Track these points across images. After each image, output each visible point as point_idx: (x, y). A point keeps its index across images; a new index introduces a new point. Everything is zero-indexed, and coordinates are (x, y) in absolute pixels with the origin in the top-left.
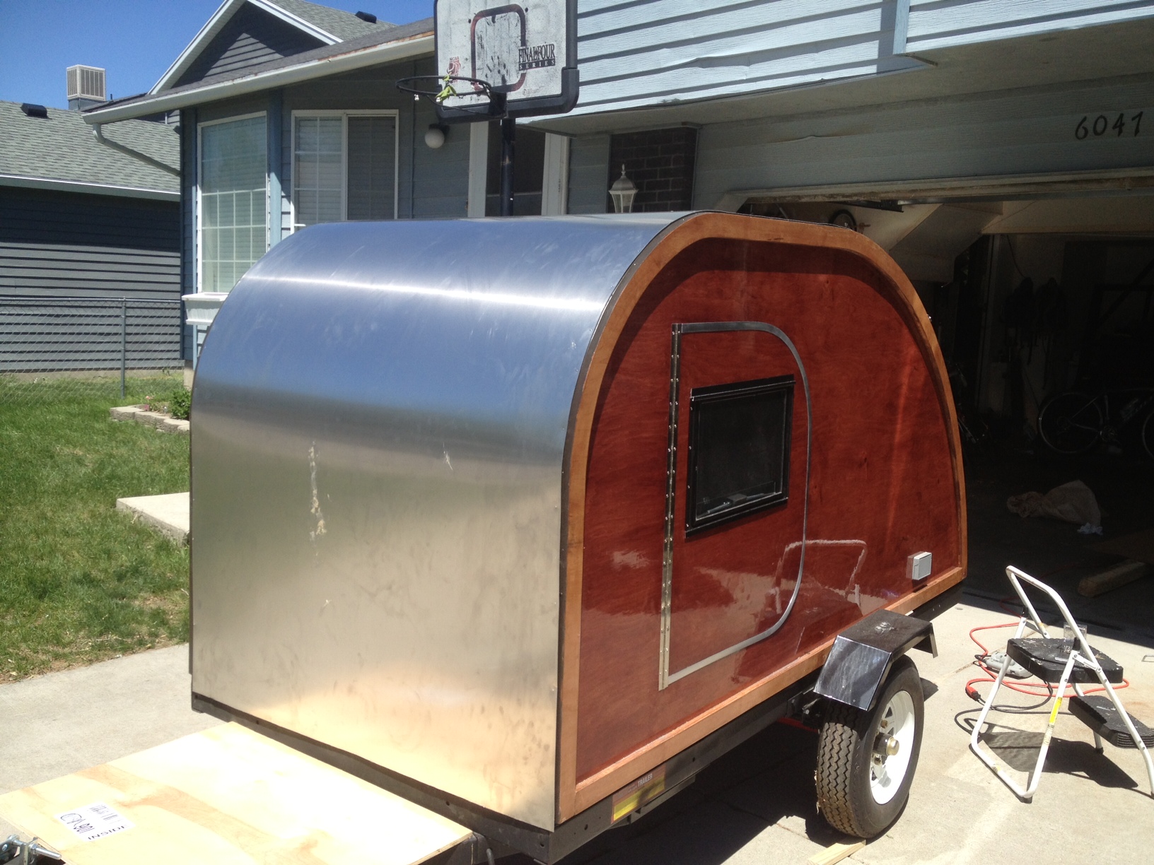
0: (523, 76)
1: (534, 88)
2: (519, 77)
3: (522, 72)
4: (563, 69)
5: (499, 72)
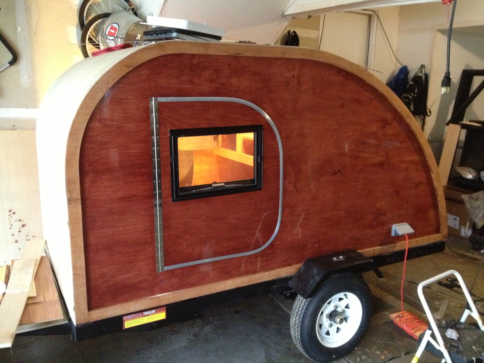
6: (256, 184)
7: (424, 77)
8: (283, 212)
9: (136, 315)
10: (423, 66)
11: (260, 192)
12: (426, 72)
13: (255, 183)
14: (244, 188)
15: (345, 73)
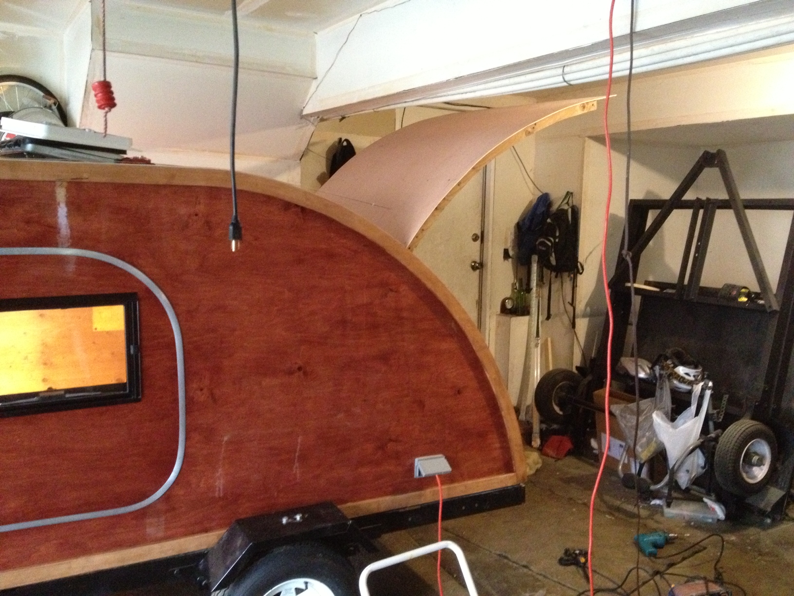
6: (128, 391)
7: (570, 210)
8: (187, 438)
10: (569, 194)
11: (138, 405)
12: (574, 204)
13: (126, 390)
14: (105, 398)
15: (300, 210)
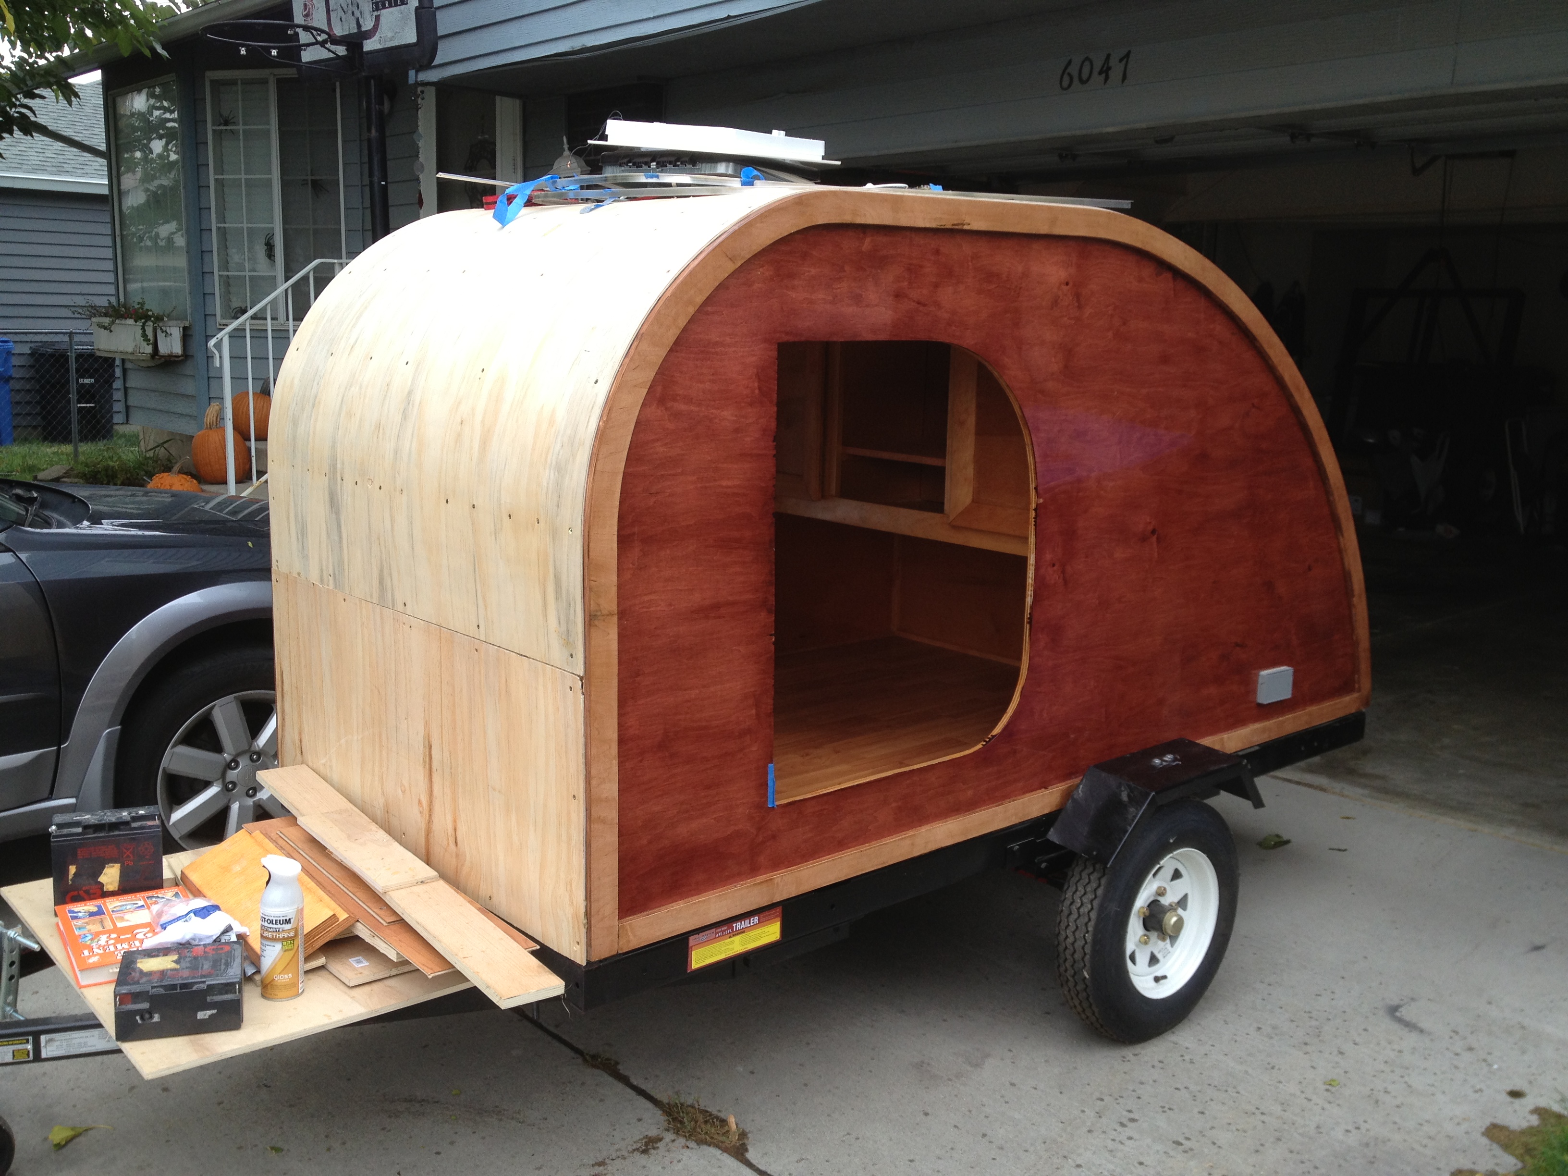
0: (378, 18)
1: (390, 35)
2: (374, 20)
3: (376, 13)
4: (417, 9)
5: (353, 13)
9: (718, 930)
